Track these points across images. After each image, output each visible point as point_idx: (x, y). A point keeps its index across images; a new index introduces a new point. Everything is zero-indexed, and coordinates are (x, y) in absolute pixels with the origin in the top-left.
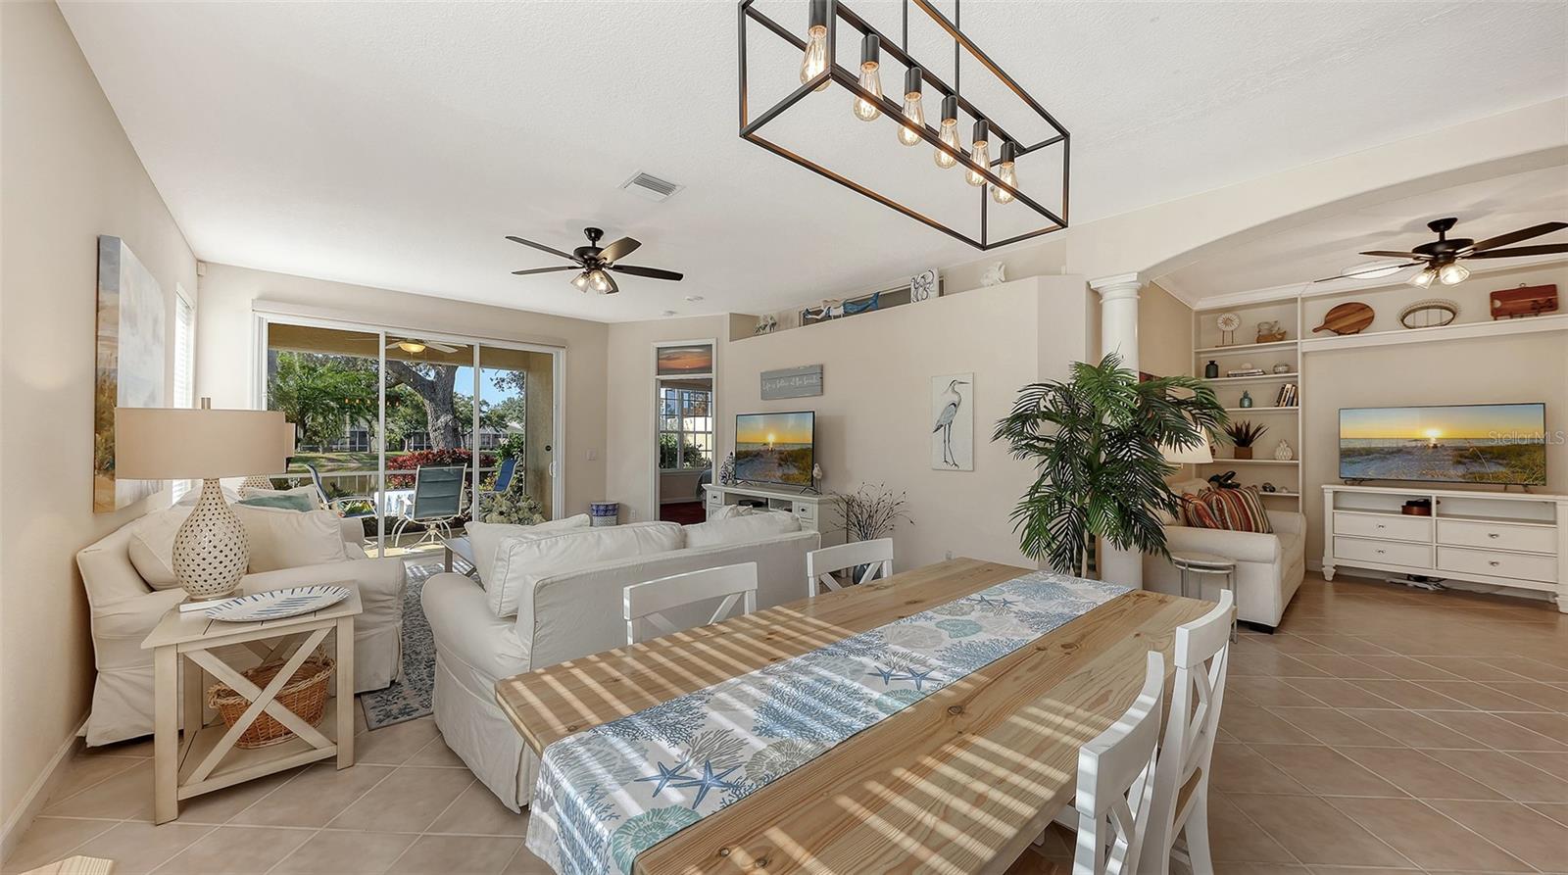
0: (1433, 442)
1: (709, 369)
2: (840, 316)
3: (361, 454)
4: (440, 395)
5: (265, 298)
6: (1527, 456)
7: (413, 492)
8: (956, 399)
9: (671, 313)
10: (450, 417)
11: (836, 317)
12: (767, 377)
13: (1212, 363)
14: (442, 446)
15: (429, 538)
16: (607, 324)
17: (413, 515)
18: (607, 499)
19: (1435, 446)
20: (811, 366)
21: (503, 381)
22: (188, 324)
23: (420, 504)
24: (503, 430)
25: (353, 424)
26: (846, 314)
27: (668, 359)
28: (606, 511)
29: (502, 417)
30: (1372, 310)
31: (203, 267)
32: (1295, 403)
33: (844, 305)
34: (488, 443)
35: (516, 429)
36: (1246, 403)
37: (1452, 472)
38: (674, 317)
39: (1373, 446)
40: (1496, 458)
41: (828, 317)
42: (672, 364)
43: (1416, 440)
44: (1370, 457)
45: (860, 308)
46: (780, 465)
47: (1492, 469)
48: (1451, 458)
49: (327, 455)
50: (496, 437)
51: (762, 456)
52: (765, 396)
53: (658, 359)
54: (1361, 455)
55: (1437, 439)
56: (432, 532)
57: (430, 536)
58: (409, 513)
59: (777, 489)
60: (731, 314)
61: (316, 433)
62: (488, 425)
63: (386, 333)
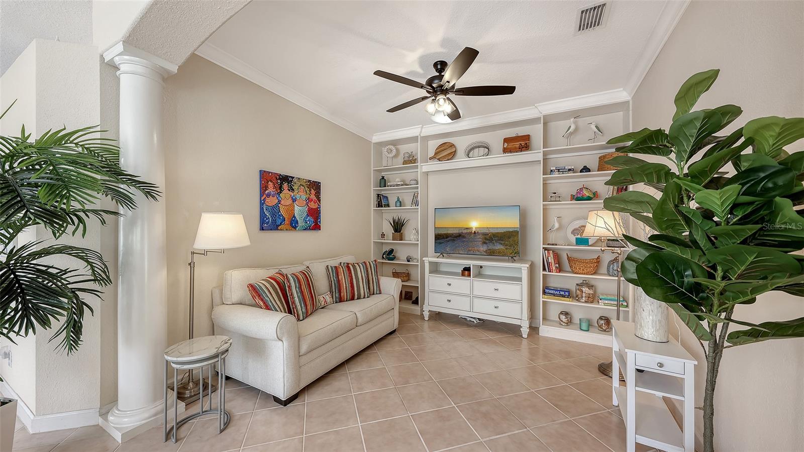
0: (474, 230)
6: (512, 239)
13: (383, 178)
19: (475, 233)
30: (455, 147)
32: (417, 205)
36: (398, 204)
37: (482, 249)
39: (449, 232)
40: (499, 240)
43: (467, 229)
44: (448, 239)
47: (498, 247)
48: (481, 240)
54: (444, 238)
55: (476, 228)
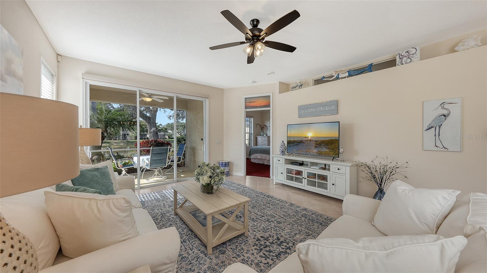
1: (268, 106)
2: (345, 77)
3: (125, 141)
4: (152, 121)
5: (88, 73)
7: (149, 157)
8: (445, 112)
9: (255, 82)
10: (155, 129)
11: (342, 78)
12: (301, 108)
14: (152, 138)
15: (155, 176)
16: (223, 89)
17: (149, 167)
18: (224, 159)
20: (330, 101)
21: (171, 116)
22: (53, 83)
23: (152, 162)
24: (167, 133)
25: (123, 130)
26: (350, 75)
27: (250, 102)
28: (225, 165)
29: (166, 129)
31: (60, 58)
33: (348, 72)
34: (162, 137)
35: (170, 132)
38: (255, 84)
41: (338, 78)
42: (252, 104)
45: (360, 72)
46: (316, 147)
49: (114, 141)
50: (164, 135)
51: (304, 143)
52: (300, 116)
53: (246, 103)
56: (156, 173)
57: (155, 174)
58: (147, 166)
59: (315, 158)
60: (279, 82)
61: (111, 134)
62: (162, 132)
63: (139, 90)
